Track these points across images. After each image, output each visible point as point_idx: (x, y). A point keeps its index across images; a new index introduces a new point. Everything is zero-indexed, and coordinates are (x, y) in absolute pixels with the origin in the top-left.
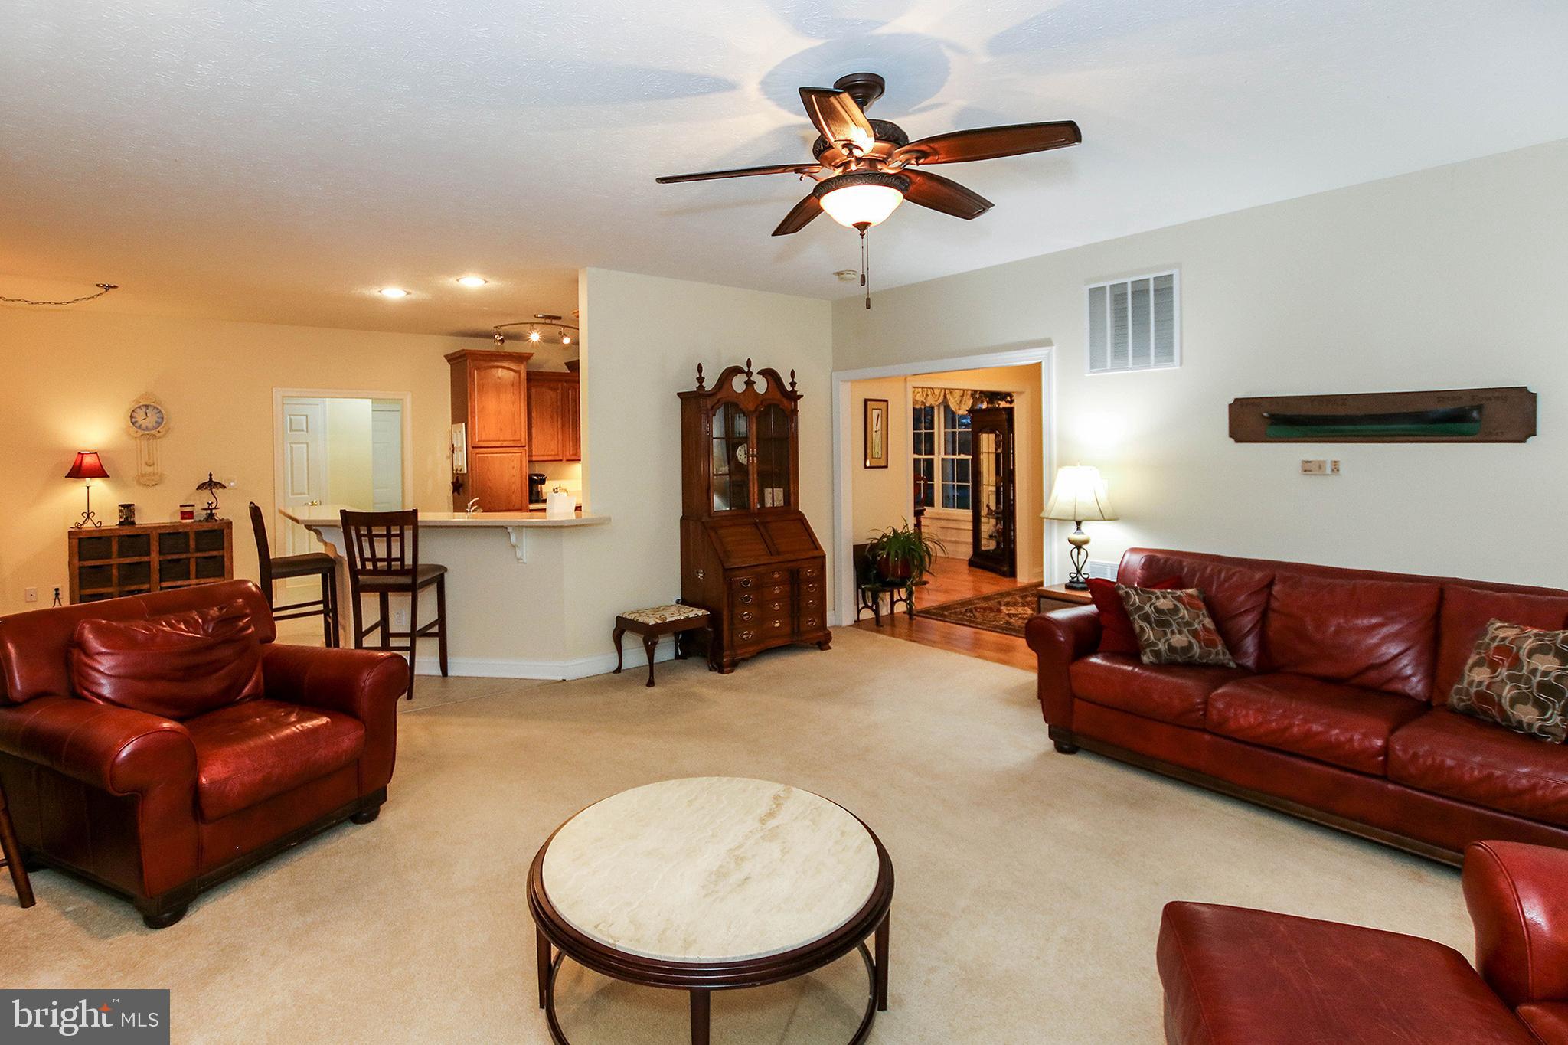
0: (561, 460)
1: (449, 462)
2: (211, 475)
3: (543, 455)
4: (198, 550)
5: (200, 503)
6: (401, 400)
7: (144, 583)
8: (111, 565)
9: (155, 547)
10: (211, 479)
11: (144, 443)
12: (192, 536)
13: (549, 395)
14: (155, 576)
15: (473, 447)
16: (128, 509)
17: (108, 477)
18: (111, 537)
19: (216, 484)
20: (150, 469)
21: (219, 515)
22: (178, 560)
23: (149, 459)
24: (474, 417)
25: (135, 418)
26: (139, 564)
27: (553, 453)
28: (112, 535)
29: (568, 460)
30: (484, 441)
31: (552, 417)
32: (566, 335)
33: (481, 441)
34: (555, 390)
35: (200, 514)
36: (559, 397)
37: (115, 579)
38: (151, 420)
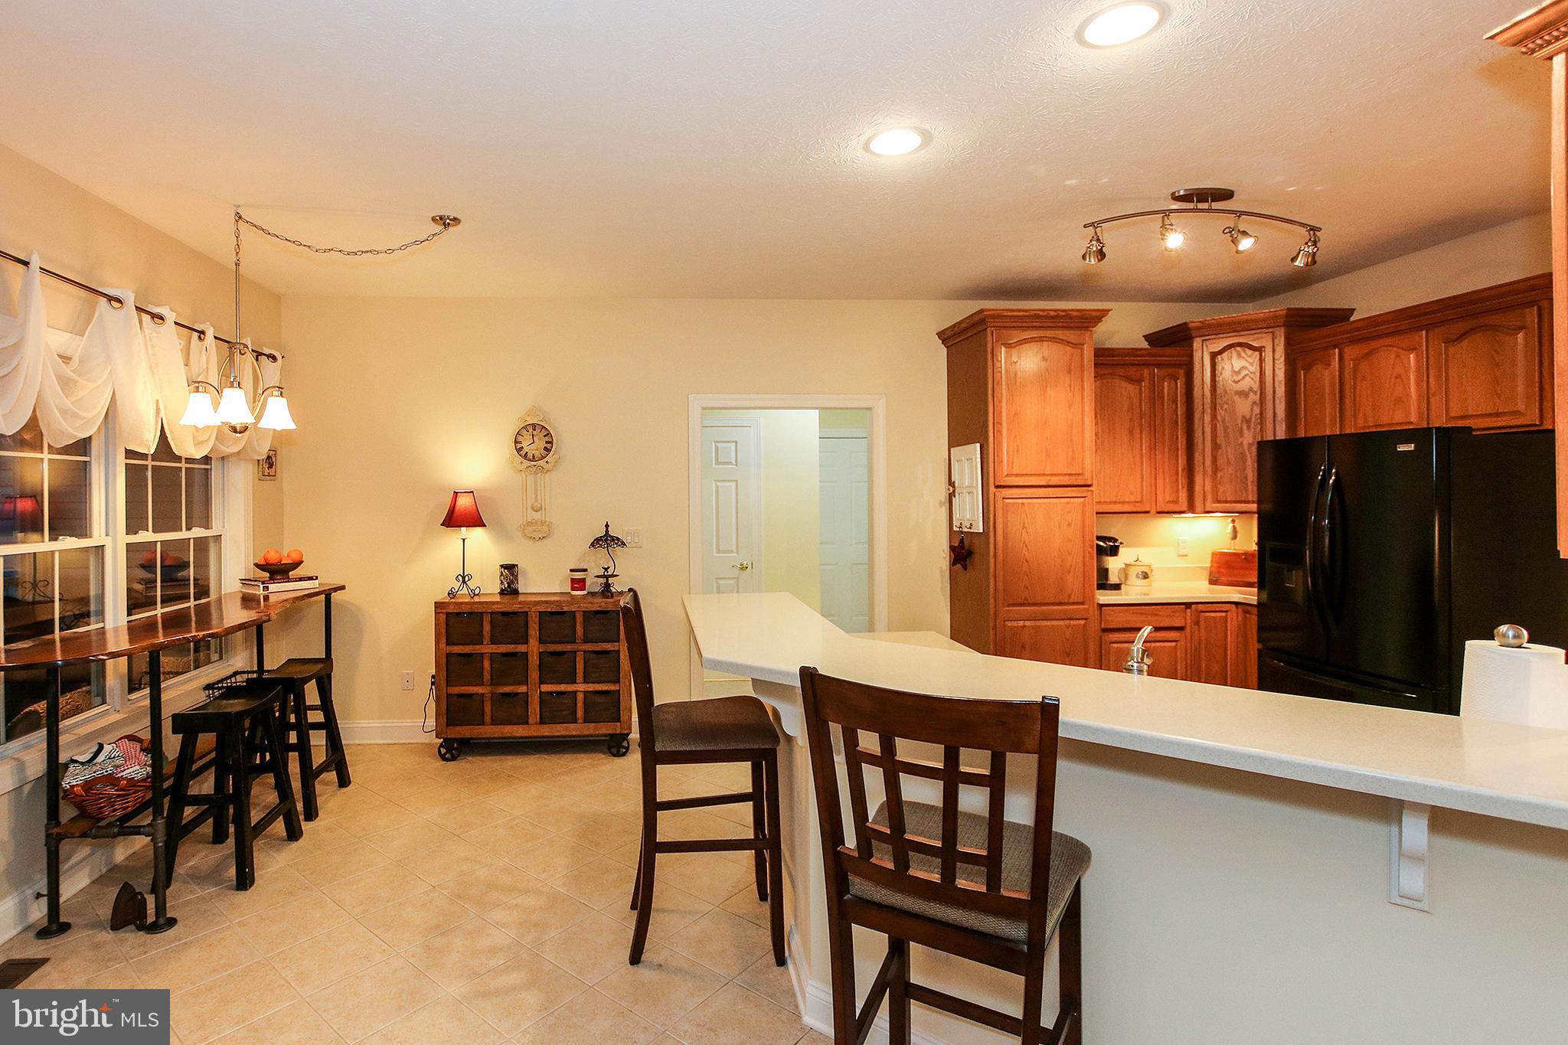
0: (1148, 512)
1: (943, 512)
2: (607, 526)
3: (1115, 503)
4: (586, 641)
5: (595, 564)
6: (870, 409)
7: (519, 684)
8: (482, 654)
9: (534, 632)
10: (607, 531)
11: (531, 478)
12: (579, 618)
13: (1125, 391)
14: (534, 675)
15: (997, 487)
16: (510, 569)
17: (485, 526)
18: (482, 613)
19: (613, 539)
20: (537, 516)
21: (617, 586)
22: (562, 653)
23: (536, 500)
24: (1000, 432)
25: (521, 443)
26: (514, 654)
27: (1133, 499)
28: (484, 610)
29: (1159, 513)
30: (1017, 475)
31: (1131, 432)
32: (1245, 233)
33: (1012, 475)
34: (1138, 381)
35: (594, 584)
36: (1145, 393)
37: (487, 676)
38: (540, 443)
